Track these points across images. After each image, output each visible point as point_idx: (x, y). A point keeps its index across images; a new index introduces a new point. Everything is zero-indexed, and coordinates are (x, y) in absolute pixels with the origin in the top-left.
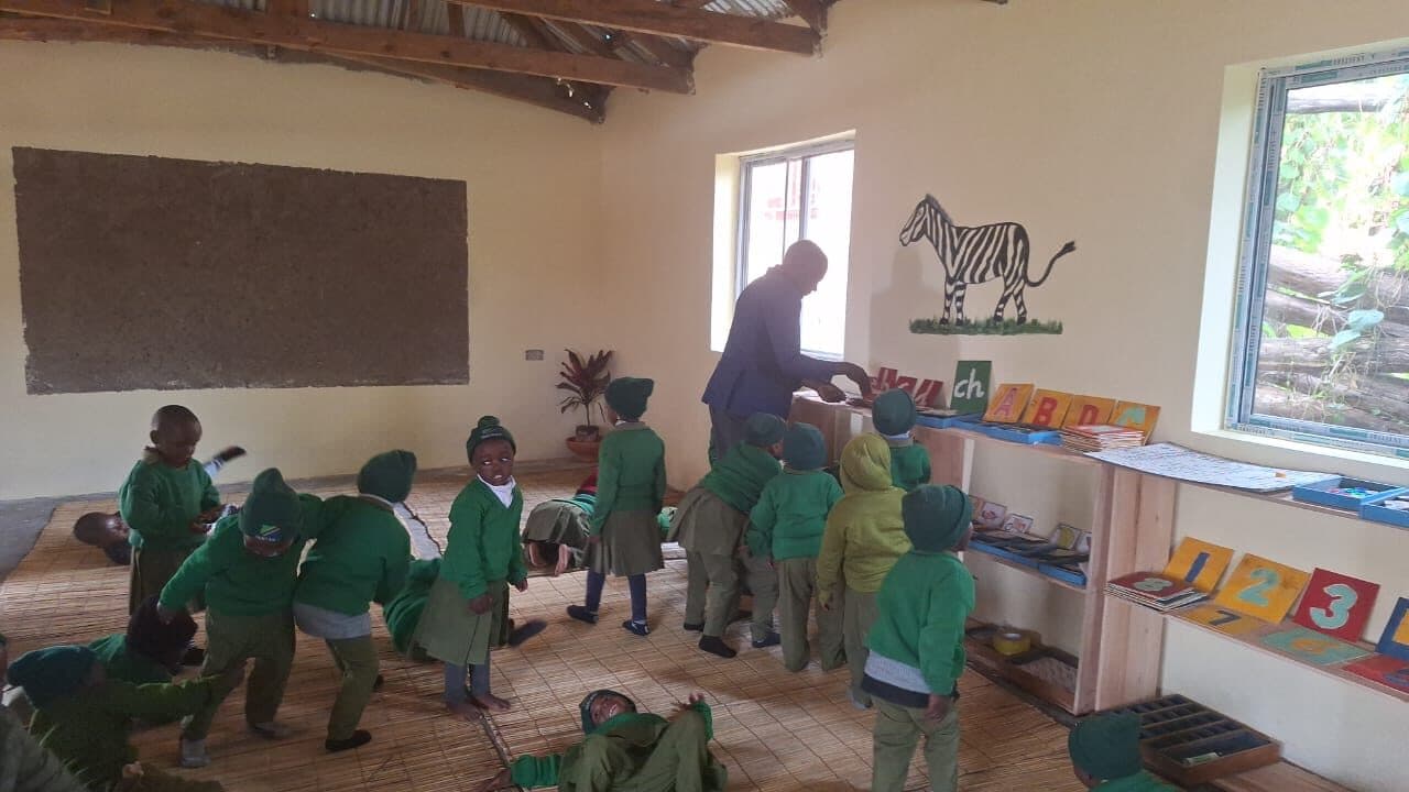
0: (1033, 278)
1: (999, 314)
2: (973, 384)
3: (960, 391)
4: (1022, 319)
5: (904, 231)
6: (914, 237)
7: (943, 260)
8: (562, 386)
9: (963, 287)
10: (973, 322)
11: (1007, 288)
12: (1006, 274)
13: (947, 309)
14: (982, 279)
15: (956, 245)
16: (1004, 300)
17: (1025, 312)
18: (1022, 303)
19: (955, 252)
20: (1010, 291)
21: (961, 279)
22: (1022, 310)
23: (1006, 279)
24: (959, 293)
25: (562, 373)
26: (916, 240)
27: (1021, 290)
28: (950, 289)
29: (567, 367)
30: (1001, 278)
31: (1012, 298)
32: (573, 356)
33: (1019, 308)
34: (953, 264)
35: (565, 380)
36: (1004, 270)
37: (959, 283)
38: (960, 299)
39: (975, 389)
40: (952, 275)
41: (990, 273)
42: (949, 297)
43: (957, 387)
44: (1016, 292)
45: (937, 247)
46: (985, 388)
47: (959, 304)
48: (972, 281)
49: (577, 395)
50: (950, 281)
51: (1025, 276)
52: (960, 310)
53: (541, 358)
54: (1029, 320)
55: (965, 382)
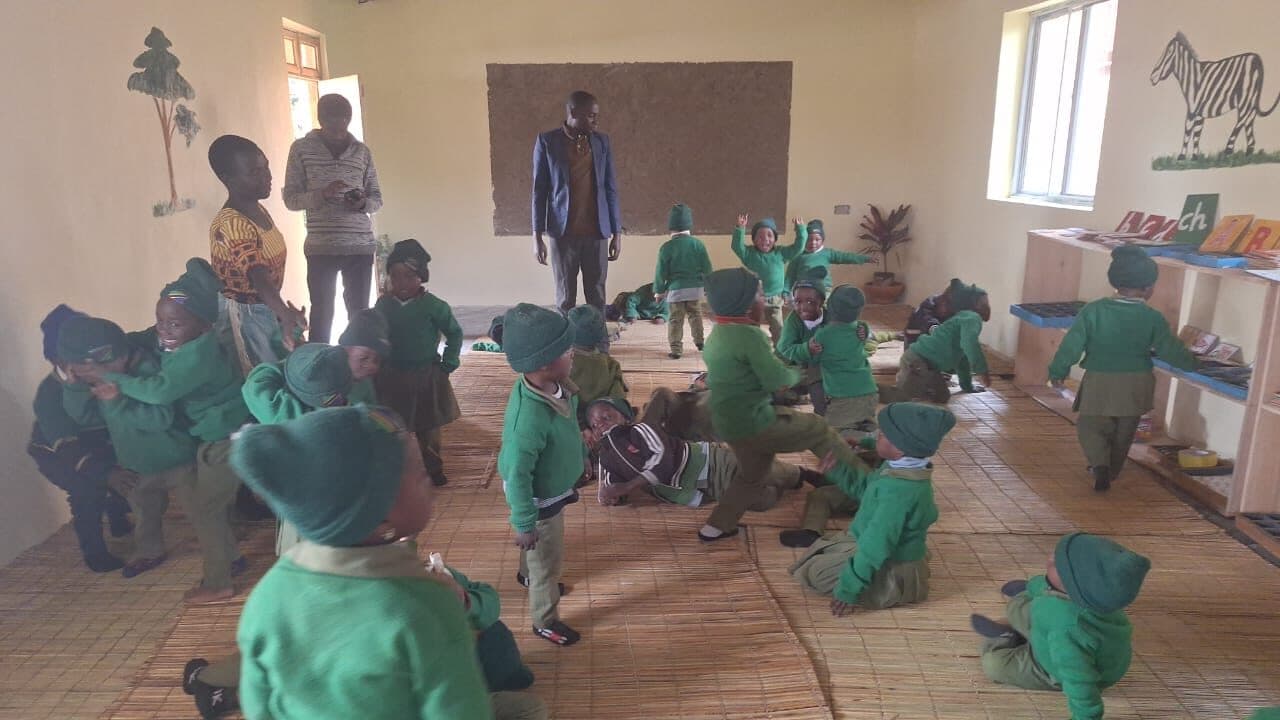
0: (1264, 108)
1: (1230, 146)
2: (1198, 217)
3: (1184, 224)
4: (1250, 150)
5: (1154, 71)
6: (1163, 75)
7: (1186, 95)
8: (864, 237)
9: (1200, 122)
10: (1206, 156)
11: (1240, 119)
12: (1240, 105)
13: (1185, 145)
14: (1218, 113)
15: (1199, 80)
16: (1236, 132)
17: (1253, 143)
18: (1252, 134)
19: (1197, 87)
20: (1243, 121)
21: (1200, 115)
22: (1251, 141)
23: (1240, 110)
24: (1197, 128)
25: (862, 225)
26: (1164, 78)
27: (1253, 120)
28: (1190, 124)
29: (868, 220)
30: (1235, 110)
31: (1243, 129)
32: (875, 211)
33: (1248, 138)
34: (1195, 97)
35: (867, 232)
36: (1239, 102)
37: (1198, 118)
38: (1198, 134)
39: (1198, 222)
40: (1192, 111)
41: (1226, 106)
42: (1188, 133)
43: (1182, 221)
44: (1247, 124)
45: (1182, 84)
46: (1210, 220)
47: (1196, 139)
48: (1210, 116)
49: (875, 244)
50: (1190, 116)
51: (1257, 107)
52: (1196, 145)
53: (848, 213)
54: (1256, 151)
55: (1191, 214)
